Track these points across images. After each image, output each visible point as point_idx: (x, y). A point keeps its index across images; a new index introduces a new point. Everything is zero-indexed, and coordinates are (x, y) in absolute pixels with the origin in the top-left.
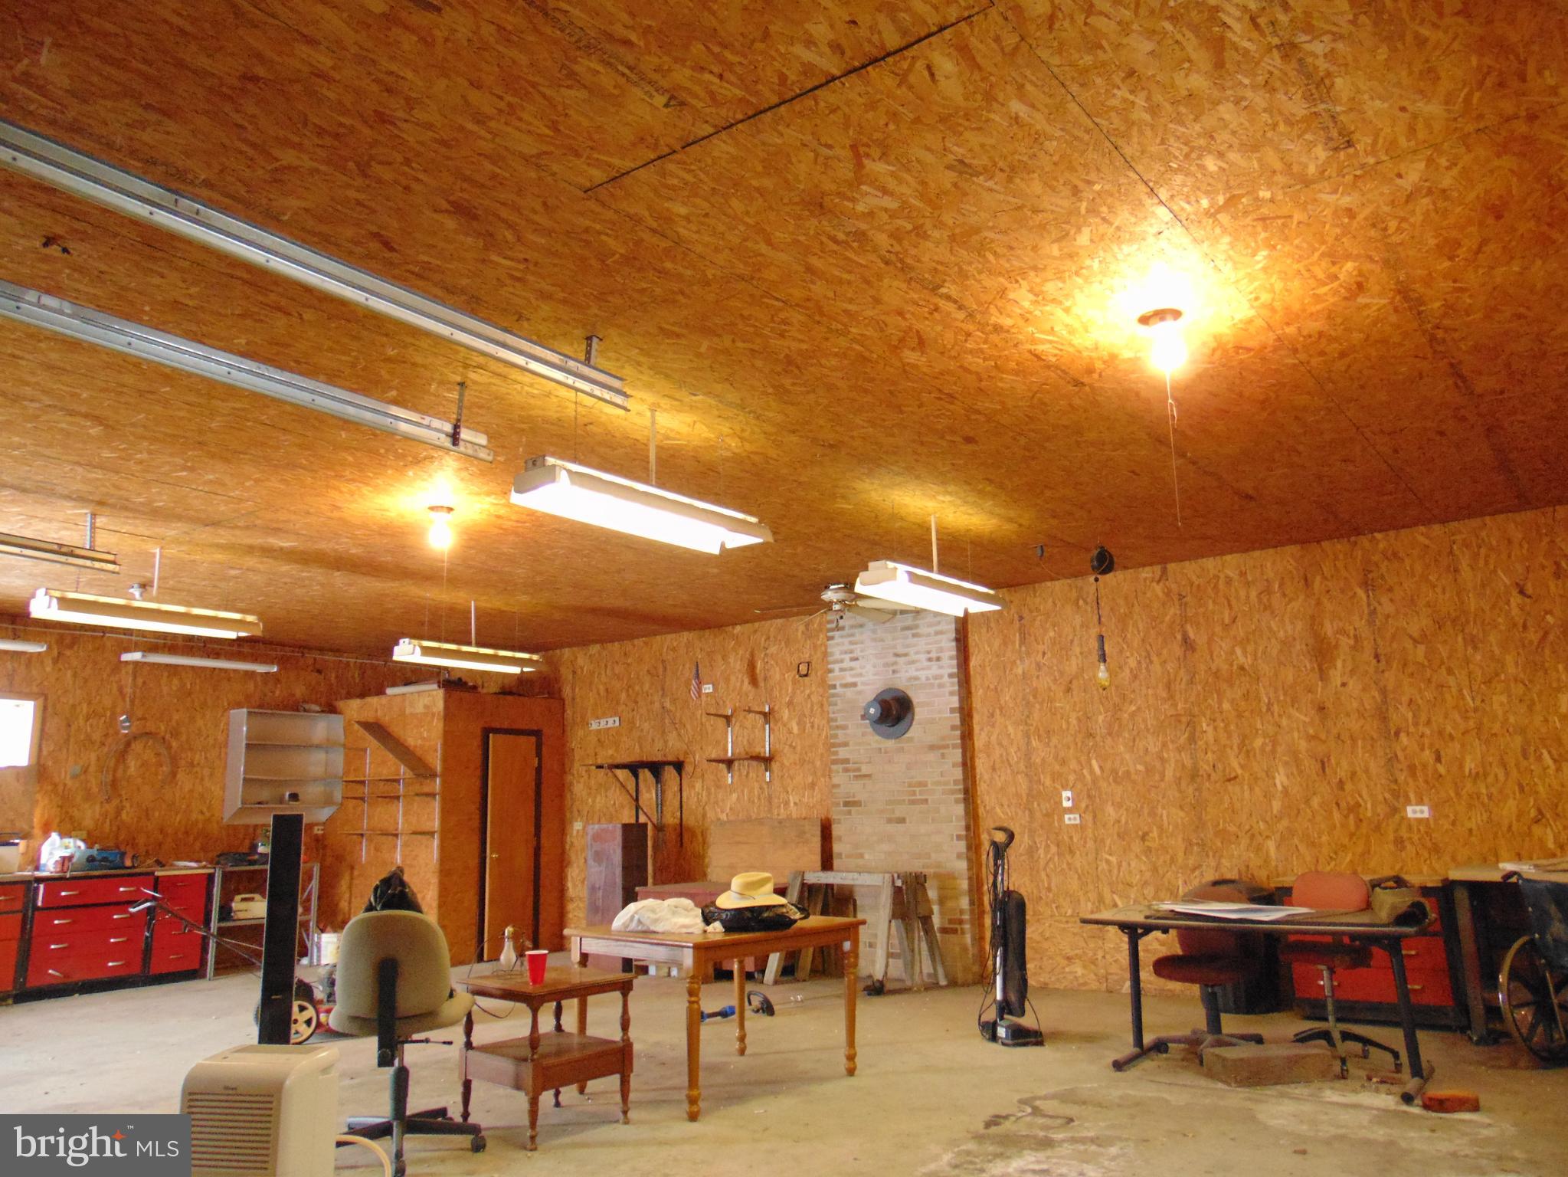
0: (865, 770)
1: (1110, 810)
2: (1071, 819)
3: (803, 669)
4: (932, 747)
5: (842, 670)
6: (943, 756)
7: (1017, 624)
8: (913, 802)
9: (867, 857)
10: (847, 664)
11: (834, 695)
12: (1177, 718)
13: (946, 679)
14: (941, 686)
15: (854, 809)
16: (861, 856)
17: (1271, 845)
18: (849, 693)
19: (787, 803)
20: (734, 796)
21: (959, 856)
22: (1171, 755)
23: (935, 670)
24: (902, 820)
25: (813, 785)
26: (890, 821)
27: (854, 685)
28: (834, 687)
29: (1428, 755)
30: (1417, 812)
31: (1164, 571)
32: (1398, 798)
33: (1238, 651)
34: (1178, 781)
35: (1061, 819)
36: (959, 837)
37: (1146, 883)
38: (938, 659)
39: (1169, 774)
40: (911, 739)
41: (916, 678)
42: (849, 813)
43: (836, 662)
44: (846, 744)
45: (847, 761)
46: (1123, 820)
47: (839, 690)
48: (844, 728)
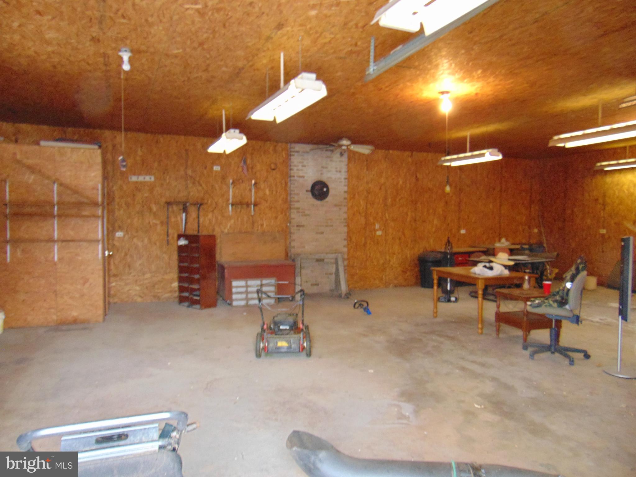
0: (307, 212)
1: (391, 230)
2: (379, 233)
3: (273, 166)
4: (336, 205)
5: (298, 170)
6: (340, 209)
7: (365, 163)
8: (327, 226)
9: (306, 247)
10: (300, 167)
11: (294, 180)
12: (412, 201)
13: (343, 180)
14: (340, 182)
15: (301, 229)
16: (304, 247)
17: (431, 241)
18: (301, 180)
19: (262, 225)
20: (232, 221)
21: (344, 246)
22: (409, 213)
23: (338, 175)
24: (322, 233)
25: (276, 218)
26: (317, 233)
27: (303, 177)
28: (294, 176)
29: (466, 217)
30: (463, 232)
31: (412, 155)
32: (459, 228)
33: (429, 183)
34: (411, 221)
35: (375, 233)
36: (345, 239)
37: (399, 253)
38: (340, 172)
39: (408, 219)
40: (327, 202)
41: (330, 178)
42: (299, 230)
43: (295, 166)
44: (298, 201)
45: (298, 208)
46: (394, 233)
47: (296, 178)
48: (298, 194)
